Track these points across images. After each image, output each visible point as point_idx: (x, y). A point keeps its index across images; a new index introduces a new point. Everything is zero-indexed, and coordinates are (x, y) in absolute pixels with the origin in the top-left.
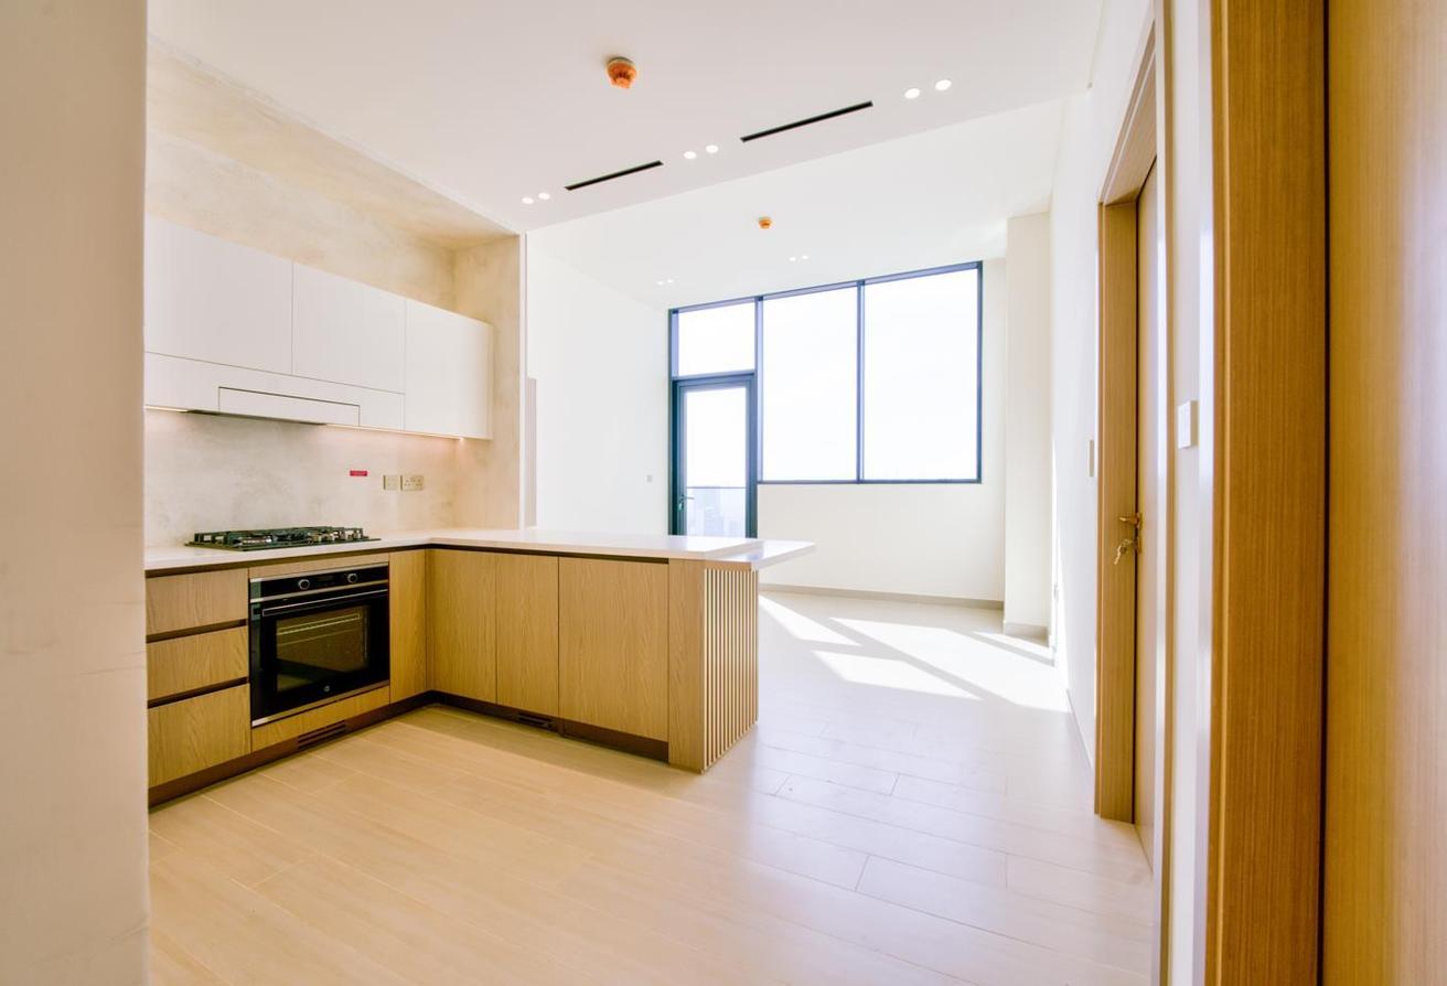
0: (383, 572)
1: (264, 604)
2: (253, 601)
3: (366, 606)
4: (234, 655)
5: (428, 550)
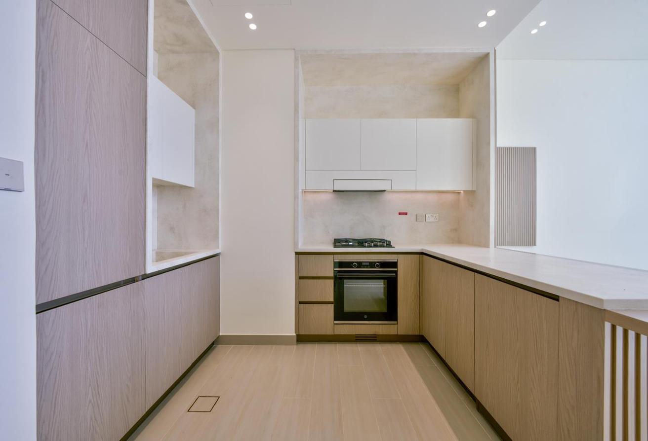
0: (394, 265)
1: (339, 272)
2: (335, 269)
3: (386, 281)
4: (328, 291)
5: (420, 255)
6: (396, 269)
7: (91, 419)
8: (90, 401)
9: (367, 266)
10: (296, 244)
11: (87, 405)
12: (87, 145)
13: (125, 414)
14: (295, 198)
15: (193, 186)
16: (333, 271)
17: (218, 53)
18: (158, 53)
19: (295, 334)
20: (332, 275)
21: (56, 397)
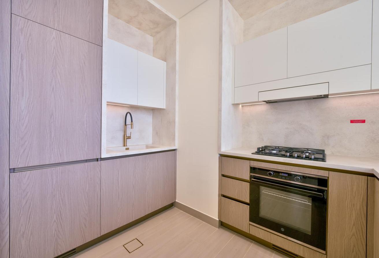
0: (325, 182)
1: (255, 177)
2: (251, 174)
4: (244, 192)
5: (369, 177)
6: (326, 189)
7: (56, 230)
8: (55, 221)
9: (286, 177)
10: (219, 148)
11: (53, 223)
12: (53, 89)
13: (83, 233)
14: (219, 111)
15: (165, 108)
16: (249, 175)
17: (175, 22)
18: (152, 36)
19: (218, 220)
20: (248, 178)
21: (30, 215)
